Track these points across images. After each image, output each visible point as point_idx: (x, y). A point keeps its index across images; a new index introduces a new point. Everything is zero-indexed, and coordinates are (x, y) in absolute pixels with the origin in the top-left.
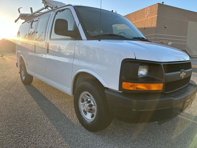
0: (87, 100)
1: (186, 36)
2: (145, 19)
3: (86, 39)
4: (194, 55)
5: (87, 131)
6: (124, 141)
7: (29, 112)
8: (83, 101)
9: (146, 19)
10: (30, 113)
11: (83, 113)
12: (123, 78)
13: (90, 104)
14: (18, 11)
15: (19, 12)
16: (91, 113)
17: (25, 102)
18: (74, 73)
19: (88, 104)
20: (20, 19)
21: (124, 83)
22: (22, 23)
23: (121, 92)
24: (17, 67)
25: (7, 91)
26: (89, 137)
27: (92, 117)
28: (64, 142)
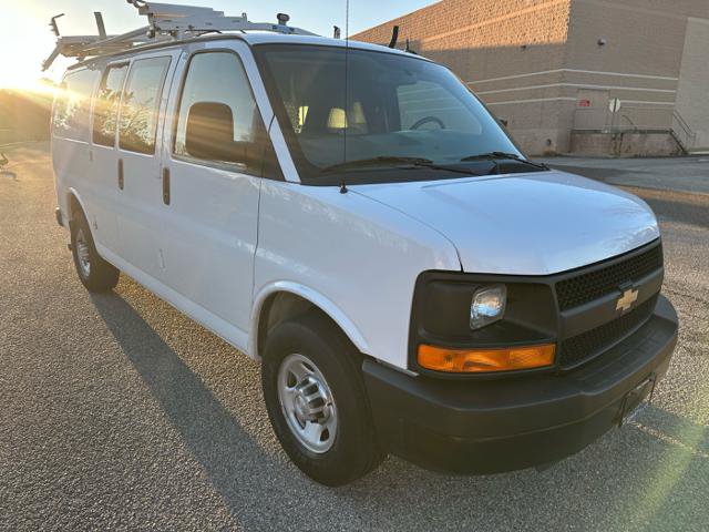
0: (307, 382)
1: (677, 74)
2: (525, 11)
3: (299, 180)
4: (702, 146)
5: (308, 482)
6: (428, 518)
7: (115, 410)
8: (292, 382)
9: (529, 10)
10: (116, 414)
11: (293, 422)
12: (422, 332)
13: (315, 396)
14: (51, 27)
15: (56, 30)
16: (322, 424)
17: (99, 366)
18: (261, 289)
19: (309, 399)
20: (60, 56)
21: (424, 350)
22: (69, 69)
23: (415, 374)
24: (61, 224)
25: (35, 323)
26: (314, 502)
27: (322, 439)
28: (232, 525)
